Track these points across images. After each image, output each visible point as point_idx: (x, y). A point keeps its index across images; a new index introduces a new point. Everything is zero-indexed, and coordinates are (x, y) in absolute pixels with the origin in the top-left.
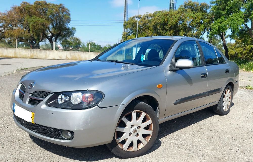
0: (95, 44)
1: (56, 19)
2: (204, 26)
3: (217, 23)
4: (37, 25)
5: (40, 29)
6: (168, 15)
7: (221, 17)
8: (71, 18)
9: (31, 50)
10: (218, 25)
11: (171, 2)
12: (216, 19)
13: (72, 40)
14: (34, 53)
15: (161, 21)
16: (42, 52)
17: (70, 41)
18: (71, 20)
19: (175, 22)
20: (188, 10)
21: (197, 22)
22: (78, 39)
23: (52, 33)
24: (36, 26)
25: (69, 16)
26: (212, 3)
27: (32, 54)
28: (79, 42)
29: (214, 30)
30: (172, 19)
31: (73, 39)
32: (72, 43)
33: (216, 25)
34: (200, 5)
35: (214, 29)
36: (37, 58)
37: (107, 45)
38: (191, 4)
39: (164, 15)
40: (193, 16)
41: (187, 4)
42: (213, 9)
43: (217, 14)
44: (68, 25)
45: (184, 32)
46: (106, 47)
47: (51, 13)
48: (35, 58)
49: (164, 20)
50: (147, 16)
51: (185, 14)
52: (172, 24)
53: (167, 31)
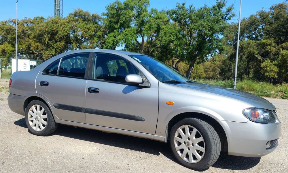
2: (97, 38)
3: (111, 36)
6: (56, 23)
7: (114, 31)
10: (112, 39)
11: (57, 8)
12: (109, 33)
15: (49, 29)
19: (66, 32)
20: (79, 20)
21: (91, 34)
26: (103, 14)
30: (63, 29)
34: (91, 15)
35: (109, 42)
38: (83, 14)
39: (52, 23)
40: (85, 27)
41: (78, 13)
42: (106, 22)
43: (110, 27)
45: (76, 44)
49: (53, 28)
50: (26, 21)
51: (76, 24)
52: (63, 35)
53: (56, 42)
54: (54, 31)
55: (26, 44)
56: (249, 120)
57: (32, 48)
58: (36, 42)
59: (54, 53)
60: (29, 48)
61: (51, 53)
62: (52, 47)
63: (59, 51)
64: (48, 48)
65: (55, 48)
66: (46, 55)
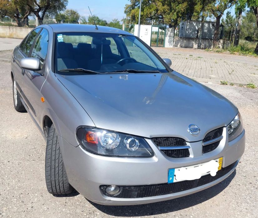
0: (99, 19)
9: (9, 28)
13: (68, 13)
14: (13, 31)
16: (22, 30)
17: (66, 16)
22: (75, 13)
23: (39, 6)
27: (11, 33)
28: (76, 17)
31: (70, 12)
32: (68, 17)
37: (113, 21)
45: (201, 5)
46: (113, 23)
53: (179, 3)
55: (155, 8)
56: (79, 144)
57: (159, 12)
58: (163, 5)
59: (176, 17)
60: (157, 12)
61: (172, 17)
62: (174, 10)
63: (181, 15)
64: (171, 11)
65: (177, 11)
66: (167, 20)
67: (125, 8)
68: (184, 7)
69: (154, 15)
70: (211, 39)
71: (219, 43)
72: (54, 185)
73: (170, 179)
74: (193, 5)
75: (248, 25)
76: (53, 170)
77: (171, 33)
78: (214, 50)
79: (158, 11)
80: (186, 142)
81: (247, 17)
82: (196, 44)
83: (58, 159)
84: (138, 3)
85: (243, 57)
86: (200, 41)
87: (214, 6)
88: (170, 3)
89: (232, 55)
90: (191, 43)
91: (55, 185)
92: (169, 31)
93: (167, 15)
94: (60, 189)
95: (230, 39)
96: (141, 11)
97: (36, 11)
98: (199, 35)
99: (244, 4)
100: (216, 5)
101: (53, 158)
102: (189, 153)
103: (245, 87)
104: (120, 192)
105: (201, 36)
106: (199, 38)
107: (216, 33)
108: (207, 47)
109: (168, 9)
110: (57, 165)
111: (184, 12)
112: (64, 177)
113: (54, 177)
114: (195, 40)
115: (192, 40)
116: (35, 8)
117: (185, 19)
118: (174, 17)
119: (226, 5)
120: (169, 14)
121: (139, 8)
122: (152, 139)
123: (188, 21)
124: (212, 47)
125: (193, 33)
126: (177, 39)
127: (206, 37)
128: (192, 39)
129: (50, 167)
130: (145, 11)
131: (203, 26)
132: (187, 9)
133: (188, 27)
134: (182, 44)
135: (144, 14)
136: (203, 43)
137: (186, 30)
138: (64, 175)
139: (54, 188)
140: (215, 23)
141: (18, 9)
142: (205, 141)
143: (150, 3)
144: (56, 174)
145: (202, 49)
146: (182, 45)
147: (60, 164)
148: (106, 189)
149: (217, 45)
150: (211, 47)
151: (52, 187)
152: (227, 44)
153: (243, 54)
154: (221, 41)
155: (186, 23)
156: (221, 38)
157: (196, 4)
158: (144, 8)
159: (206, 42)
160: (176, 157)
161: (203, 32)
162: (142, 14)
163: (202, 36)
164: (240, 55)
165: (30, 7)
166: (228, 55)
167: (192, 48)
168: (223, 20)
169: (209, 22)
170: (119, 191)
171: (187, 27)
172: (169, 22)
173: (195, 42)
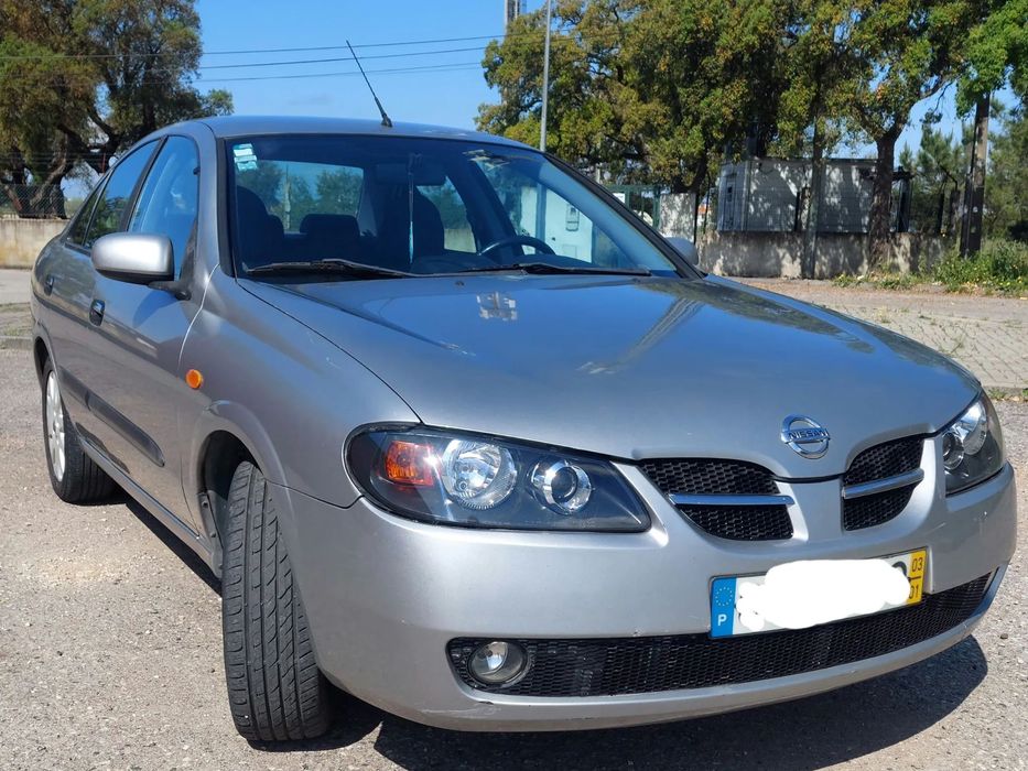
1: (126, 51)
3: (1004, 22)
4: (27, 88)
5: (42, 108)
8: (202, 39)
10: (1006, 38)
14: (5, 236)
18: (204, 49)
19: (755, 30)
21: (888, 22)
23: (105, 128)
24: (20, 92)
25: (190, 29)
29: (982, 65)
30: (741, 15)
33: (999, 39)
35: (983, 60)
36: (23, 263)
44: (193, 77)
45: (808, 86)
47: (93, 16)
48: (12, 263)
49: (696, 22)
52: (739, 47)
53: (712, 86)
54: (701, 35)
55: (606, 113)
56: (360, 494)
57: (624, 129)
58: (643, 98)
59: (700, 145)
60: (618, 130)
61: (683, 146)
62: (690, 117)
63: (721, 136)
64: (678, 122)
65: (703, 118)
66: (662, 161)
67: (476, 120)
68: (735, 101)
69: (605, 146)
70: (859, 236)
71: (896, 249)
72: (260, 689)
73: (720, 621)
74: (770, 90)
75: (1018, 174)
76: (254, 627)
77: (681, 214)
78: (875, 278)
79: (623, 124)
80: (777, 483)
81: (1013, 136)
82: (794, 259)
83: (273, 583)
84: (532, 95)
85: (1003, 300)
86: (813, 244)
87: (865, 86)
88: (673, 89)
89: (954, 298)
90: (772, 255)
91: (265, 687)
92: (671, 207)
93: (663, 139)
94: (282, 706)
95: (943, 229)
96: (548, 128)
97: (95, 156)
98: (804, 221)
99: (998, 70)
100: (874, 86)
101: (254, 579)
102: (789, 524)
103: (1016, 399)
104: (527, 668)
105: (812, 224)
106: (805, 232)
107: (878, 208)
108: (844, 267)
109: (665, 116)
110: (269, 606)
111: (734, 123)
112: (298, 655)
113: (259, 655)
114: (787, 243)
115: (772, 240)
116: (91, 141)
117: (738, 150)
118: (693, 143)
119: (915, 84)
120: (669, 134)
121: (539, 119)
122: (640, 463)
123: (752, 160)
124: (865, 267)
125: (779, 212)
126: (710, 240)
127: (837, 225)
128: (777, 238)
129: (242, 615)
130: (563, 128)
131: (819, 180)
132: (749, 109)
133: (754, 188)
134: (732, 260)
135: (563, 144)
136: (825, 254)
137: (748, 198)
138: (297, 648)
139: (259, 703)
140: (873, 164)
141: (21, 147)
142: (850, 483)
143: (584, 96)
144: (266, 640)
145: (821, 278)
146: (730, 265)
147: (282, 603)
148: (470, 657)
149: (885, 257)
150: (860, 269)
151: (251, 697)
152: (930, 250)
153: (1002, 289)
154: (905, 241)
155: (746, 172)
156: (902, 229)
157: (787, 85)
158: (561, 115)
159: (837, 249)
160: (737, 538)
161: (821, 207)
162: (554, 140)
163: (819, 224)
164: (988, 294)
165: (72, 135)
166: (936, 298)
167: (777, 275)
168: (905, 156)
169: (845, 164)
170: (522, 669)
171: (749, 187)
172: (673, 166)
173: (790, 250)
